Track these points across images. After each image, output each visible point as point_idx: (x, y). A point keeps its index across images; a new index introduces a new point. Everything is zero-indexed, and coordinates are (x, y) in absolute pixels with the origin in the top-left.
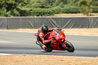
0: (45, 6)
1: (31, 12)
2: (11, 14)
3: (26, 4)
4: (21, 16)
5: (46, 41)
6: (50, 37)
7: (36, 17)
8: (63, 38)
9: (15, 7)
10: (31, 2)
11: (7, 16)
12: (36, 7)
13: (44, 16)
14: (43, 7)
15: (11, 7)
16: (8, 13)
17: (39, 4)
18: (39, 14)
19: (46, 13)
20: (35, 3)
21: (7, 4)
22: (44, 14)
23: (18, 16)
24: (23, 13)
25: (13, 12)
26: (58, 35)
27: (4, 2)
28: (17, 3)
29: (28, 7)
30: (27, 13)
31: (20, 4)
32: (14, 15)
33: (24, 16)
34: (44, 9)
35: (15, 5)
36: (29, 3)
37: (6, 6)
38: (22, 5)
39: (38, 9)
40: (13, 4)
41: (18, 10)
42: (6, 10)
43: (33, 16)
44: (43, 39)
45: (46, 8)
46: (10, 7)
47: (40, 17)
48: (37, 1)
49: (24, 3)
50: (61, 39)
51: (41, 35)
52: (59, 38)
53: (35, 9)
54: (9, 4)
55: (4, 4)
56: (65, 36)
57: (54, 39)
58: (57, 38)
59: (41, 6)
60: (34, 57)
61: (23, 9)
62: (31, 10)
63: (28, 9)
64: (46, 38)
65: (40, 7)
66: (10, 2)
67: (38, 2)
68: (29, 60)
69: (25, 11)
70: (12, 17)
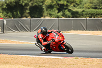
0: (98, 7)
1: (83, 13)
2: (62, 15)
3: (78, 5)
4: (73, 17)
5: (46, 43)
6: (49, 39)
7: (88, 18)
8: (62, 40)
9: (67, 8)
10: (83, 3)
11: (58, 17)
12: (89, 8)
13: (97, 17)
14: (96, 8)
15: (63, 8)
16: (59, 14)
17: (91, 4)
18: (92, 15)
19: (99, 14)
20: (88, 4)
21: (58, 4)
22: (97, 15)
23: (69, 17)
24: (75, 14)
25: (64, 14)
26: (57, 37)
27: (55, 2)
28: (69, 4)
29: (81, 8)
30: (80, 14)
31: (72, 5)
32: (66, 16)
33: (76, 17)
34: (97, 10)
35: (67, 5)
36: (81, 4)
37: (58, 7)
38: (74, 6)
39: (91, 10)
40: (65, 4)
41: (70, 11)
42: (57, 11)
43: (85, 17)
44: (42, 41)
45: (98, 9)
46: (61, 8)
47: (93, 18)
48: (89, 1)
49: (77, 4)
50: (60, 41)
51: (40, 37)
52: (58, 40)
53: (88, 10)
54: (61, 4)
55: (55, 5)
56: (64, 38)
57: (53, 40)
58: (56, 40)
59: (93, 6)
60: (86, 60)
61: (75, 10)
62: (83, 11)
63: (80, 10)
64: (45, 40)
65: (93, 8)
66: (61, 2)
67: (91, 3)
68: (81, 64)
69: (77, 13)
70: (63, 18)
